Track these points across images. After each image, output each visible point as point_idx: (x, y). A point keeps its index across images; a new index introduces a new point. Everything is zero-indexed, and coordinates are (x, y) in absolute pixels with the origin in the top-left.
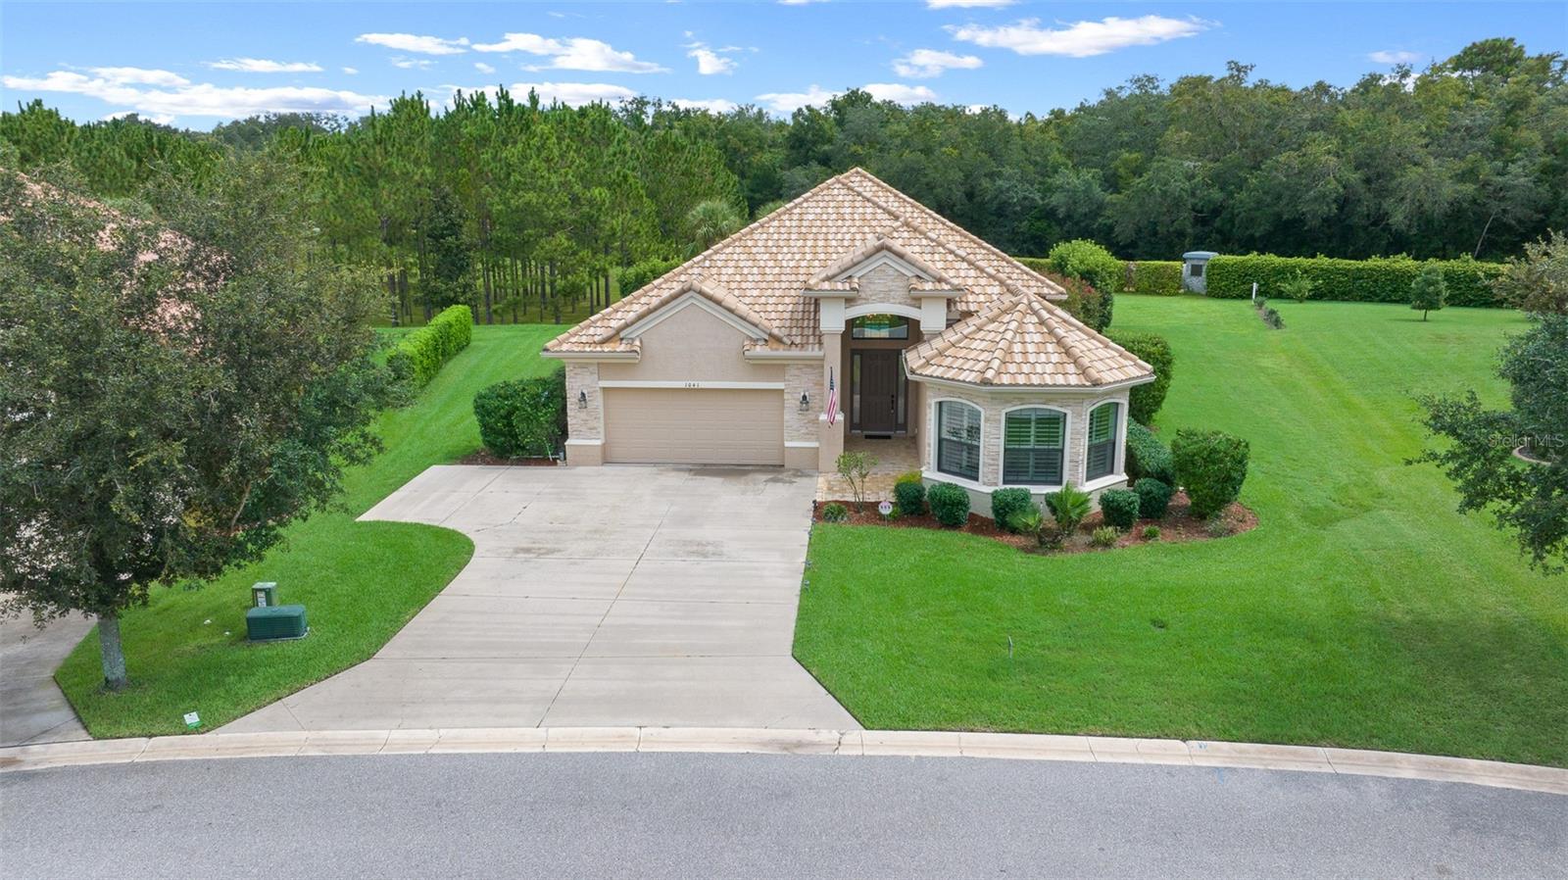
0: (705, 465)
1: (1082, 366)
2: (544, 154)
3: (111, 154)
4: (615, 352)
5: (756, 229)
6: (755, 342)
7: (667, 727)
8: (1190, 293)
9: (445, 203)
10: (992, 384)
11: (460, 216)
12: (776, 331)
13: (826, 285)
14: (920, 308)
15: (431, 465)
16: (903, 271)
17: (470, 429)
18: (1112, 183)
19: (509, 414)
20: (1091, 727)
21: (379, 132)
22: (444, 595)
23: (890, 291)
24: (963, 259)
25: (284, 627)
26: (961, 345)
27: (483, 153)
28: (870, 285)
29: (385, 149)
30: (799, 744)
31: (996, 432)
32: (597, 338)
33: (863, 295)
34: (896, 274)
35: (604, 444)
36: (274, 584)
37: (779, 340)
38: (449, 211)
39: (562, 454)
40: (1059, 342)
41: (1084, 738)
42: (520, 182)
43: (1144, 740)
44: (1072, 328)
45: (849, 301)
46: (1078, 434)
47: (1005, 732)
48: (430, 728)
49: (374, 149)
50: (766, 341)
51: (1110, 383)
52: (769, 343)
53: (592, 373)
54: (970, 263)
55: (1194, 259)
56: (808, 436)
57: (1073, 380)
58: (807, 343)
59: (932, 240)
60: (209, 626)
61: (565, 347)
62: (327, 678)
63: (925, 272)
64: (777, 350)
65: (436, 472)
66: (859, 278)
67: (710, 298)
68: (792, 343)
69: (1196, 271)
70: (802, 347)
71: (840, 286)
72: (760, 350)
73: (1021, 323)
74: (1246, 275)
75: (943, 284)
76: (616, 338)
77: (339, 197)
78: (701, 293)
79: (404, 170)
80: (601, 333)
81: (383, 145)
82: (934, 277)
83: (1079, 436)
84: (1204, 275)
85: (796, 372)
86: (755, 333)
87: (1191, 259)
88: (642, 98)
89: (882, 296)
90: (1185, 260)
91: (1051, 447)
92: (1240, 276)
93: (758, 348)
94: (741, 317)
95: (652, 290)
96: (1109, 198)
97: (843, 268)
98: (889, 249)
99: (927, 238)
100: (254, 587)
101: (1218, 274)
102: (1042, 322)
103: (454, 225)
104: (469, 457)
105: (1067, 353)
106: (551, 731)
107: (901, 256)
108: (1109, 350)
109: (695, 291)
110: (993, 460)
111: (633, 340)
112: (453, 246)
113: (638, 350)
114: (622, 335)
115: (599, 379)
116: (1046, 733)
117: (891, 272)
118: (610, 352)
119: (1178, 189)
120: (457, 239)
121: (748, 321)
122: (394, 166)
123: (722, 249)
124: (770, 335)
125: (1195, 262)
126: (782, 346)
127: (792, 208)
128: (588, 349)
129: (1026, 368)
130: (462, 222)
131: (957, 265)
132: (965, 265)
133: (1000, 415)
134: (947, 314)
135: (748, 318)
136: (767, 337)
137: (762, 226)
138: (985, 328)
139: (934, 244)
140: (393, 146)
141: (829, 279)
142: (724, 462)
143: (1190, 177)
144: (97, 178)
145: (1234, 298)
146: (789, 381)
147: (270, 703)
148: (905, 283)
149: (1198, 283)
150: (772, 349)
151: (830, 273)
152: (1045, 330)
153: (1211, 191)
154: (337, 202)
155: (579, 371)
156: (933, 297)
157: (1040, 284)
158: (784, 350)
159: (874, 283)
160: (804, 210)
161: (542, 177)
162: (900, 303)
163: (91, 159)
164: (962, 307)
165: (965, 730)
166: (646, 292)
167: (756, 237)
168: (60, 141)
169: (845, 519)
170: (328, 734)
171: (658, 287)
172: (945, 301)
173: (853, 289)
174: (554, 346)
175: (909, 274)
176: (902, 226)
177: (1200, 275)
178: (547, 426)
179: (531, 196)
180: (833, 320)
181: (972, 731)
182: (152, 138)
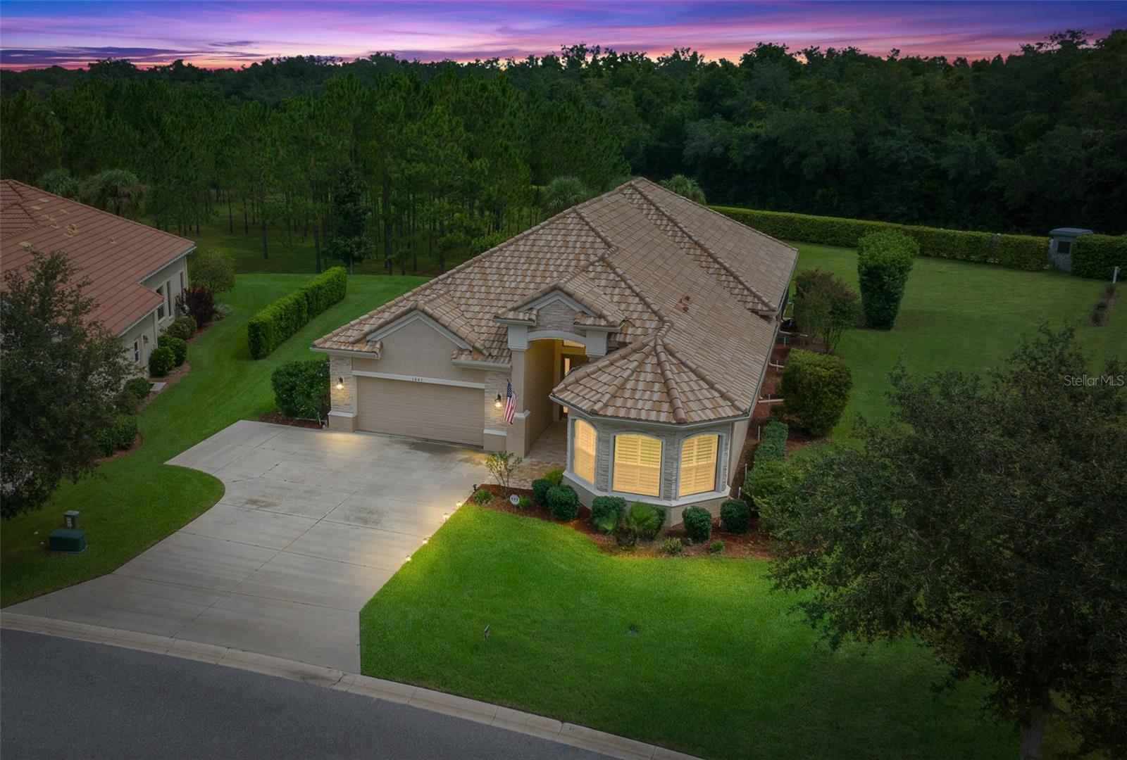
0: (427, 440)
1: (674, 406)
2: (437, 129)
3: (123, 127)
4: (361, 351)
5: (495, 252)
6: (461, 350)
7: (243, 651)
8: (1056, 271)
9: (348, 176)
10: (598, 414)
11: (359, 187)
12: (477, 345)
13: (511, 315)
14: (585, 336)
15: (239, 420)
16: (572, 307)
17: (268, 396)
18: (1010, 146)
19: (293, 388)
20: (505, 700)
21: (312, 110)
22: (181, 532)
23: (562, 321)
24: (637, 295)
25: (70, 545)
26: (593, 376)
27: (391, 128)
28: (547, 316)
29: (317, 123)
30: (315, 677)
31: (607, 450)
32: (351, 339)
33: (542, 323)
34: (567, 308)
35: (357, 417)
36: (77, 513)
37: (480, 352)
38: (351, 182)
39: (326, 421)
40: (666, 383)
41: (496, 707)
42: (414, 154)
43: (535, 716)
44: (686, 370)
45: (531, 328)
46: (671, 458)
47: (448, 693)
48: (113, 628)
49: (307, 123)
50: (471, 352)
51: (696, 422)
52: (472, 353)
53: (348, 364)
54: (642, 299)
55: (1062, 236)
56: (501, 427)
57: (663, 417)
58: (501, 356)
59: (619, 276)
60: (36, 535)
61: (328, 345)
62: (78, 583)
63: (589, 309)
64: (476, 360)
65: (242, 425)
66: (538, 310)
67: (430, 316)
68: (490, 355)
69: (1063, 248)
70: (496, 359)
71: (521, 316)
72: (464, 359)
73: (642, 363)
74: (1115, 257)
75: (603, 320)
76: (364, 340)
77: (279, 162)
78: (424, 312)
79: (328, 142)
80: (355, 334)
81: (315, 120)
82: (596, 314)
83: (672, 461)
84: (1070, 253)
85: (494, 377)
86: (463, 345)
87: (1058, 235)
88: (581, 46)
89: (556, 325)
90: (1052, 237)
91: (651, 466)
92: (1108, 257)
93: (463, 357)
94: (453, 332)
95: (402, 301)
96: (1002, 162)
97: (525, 302)
98: (561, 290)
99: (615, 273)
100: (66, 513)
101: (1084, 254)
102: (659, 364)
103: (354, 193)
104: (265, 416)
105: (668, 393)
106: (178, 641)
107: (570, 295)
108: (713, 391)
109: (420, 310)
110: (604, 471)
111: (376, 342)
112: (352, 210)
113: (378, 351)
114: (368, 338)
115: (352, 369)
116: (473, 699)
117: (563, 307)
118: (357, 351)
119: (1070, 158)
120: (355, 205)
121: (457, 336)
122: (321, 138)
123: (463, 269)
124: (473, 347)
125: (1063, 240)
126: (481, 357)
127: (529, 235)
128: (343, 347)
129: (629, 403)
130: (360, 191)
131: (630, 299)
132: (637, 299)
133: (609, 437)
134: (607, 343)
135: (458, 333)
136: (471, 349)
137: (501, 250)
138: (616, 364)
139: (619, 279)
140: (323, 121)
141: (514, 309)
142: (443, 439)
143: (1087, 145)
144: (111, 147)
145: (1100, 278)
146: (488, 383)
147: (39, 596)
148: (572, 317)
149: (1064, 260)
150: (473, 359)
151: (515, 305)
152: (659, 371)
153: (1110, 160)
154: (278, 166)
155: (339, 362)
156: (595, 330)
157: (756, 300)
158: (482, 360)
159: (550, 315)
160: (538, 237)
161: (432, 151)
162: (570, 332)
163: (109, 132)
164: (620, 338)
165: (422, 687)
166: (397, 303)
167: (493, 259)
168: (89, 120)
169: (489, 503)
170: (57, 622)
171: (407, 299)
172: (606, 335)
173: (530, 320)
174: (321, 343)
175: (578, 310)
176: (598, 261)
177: (1068, 253)
178: (317, 399)
179: (422, 167)
180: (518, 341)
181: (426, 688)
182: (152, 112)
